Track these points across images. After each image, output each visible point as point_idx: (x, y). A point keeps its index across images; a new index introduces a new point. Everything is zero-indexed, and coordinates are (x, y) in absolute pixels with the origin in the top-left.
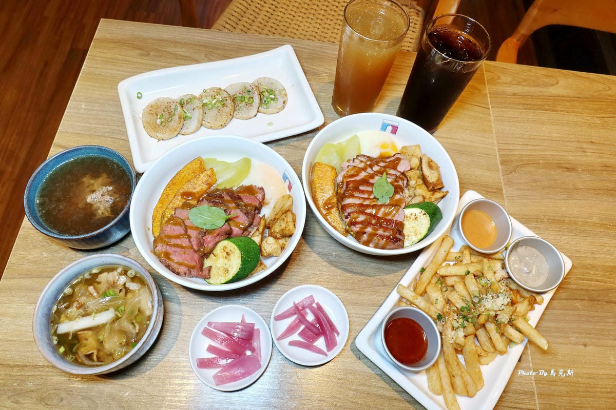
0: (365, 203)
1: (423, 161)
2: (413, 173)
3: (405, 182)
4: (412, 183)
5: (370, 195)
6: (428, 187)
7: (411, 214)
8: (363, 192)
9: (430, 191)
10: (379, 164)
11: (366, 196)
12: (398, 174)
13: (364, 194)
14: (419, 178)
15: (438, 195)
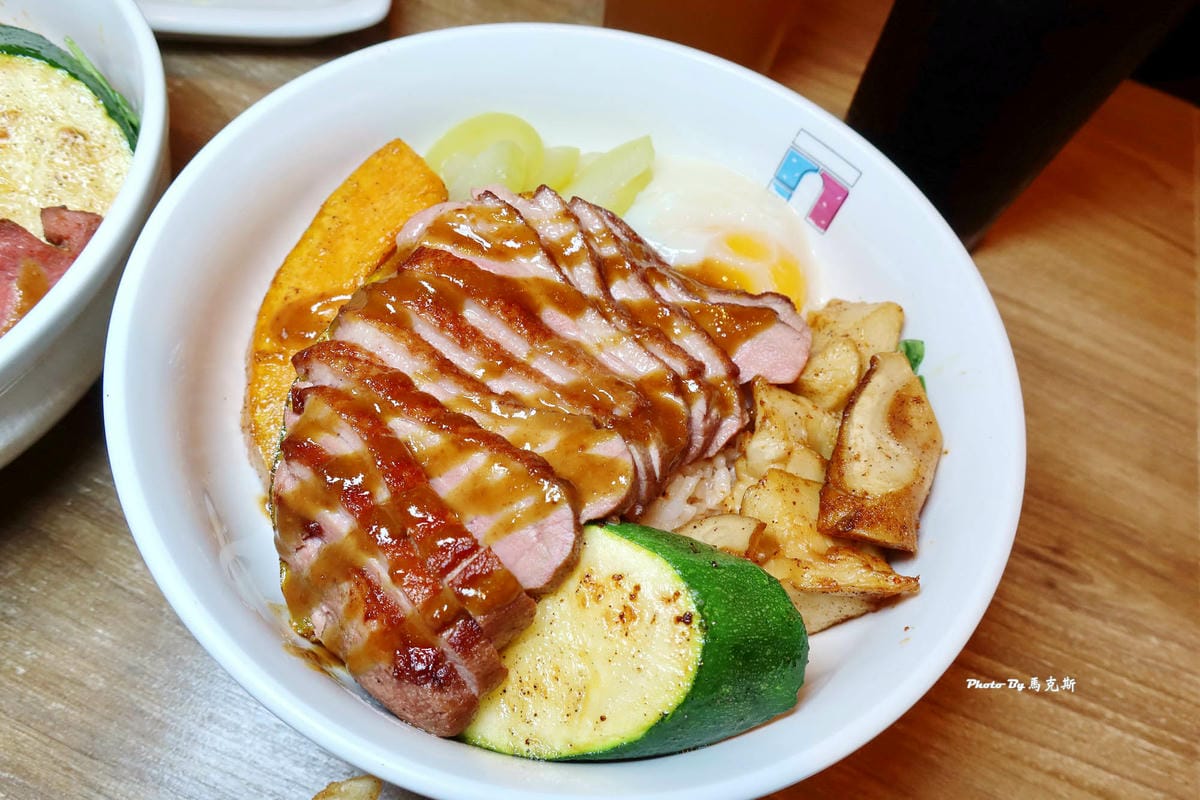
0: (425, 387)
1: (877, 380)
2: (797, 407)
3: (730, 426)
4: (764, 447)
5: (496, 372)
6: (824, 508)
7: (618, 578)
8: (467, 336)
9: (823, 531)
10: (658, 287)
11: (468, 362)
12: (715, 369)
13: (464, 345)
14: (811, 445)
15: (854, 573)
